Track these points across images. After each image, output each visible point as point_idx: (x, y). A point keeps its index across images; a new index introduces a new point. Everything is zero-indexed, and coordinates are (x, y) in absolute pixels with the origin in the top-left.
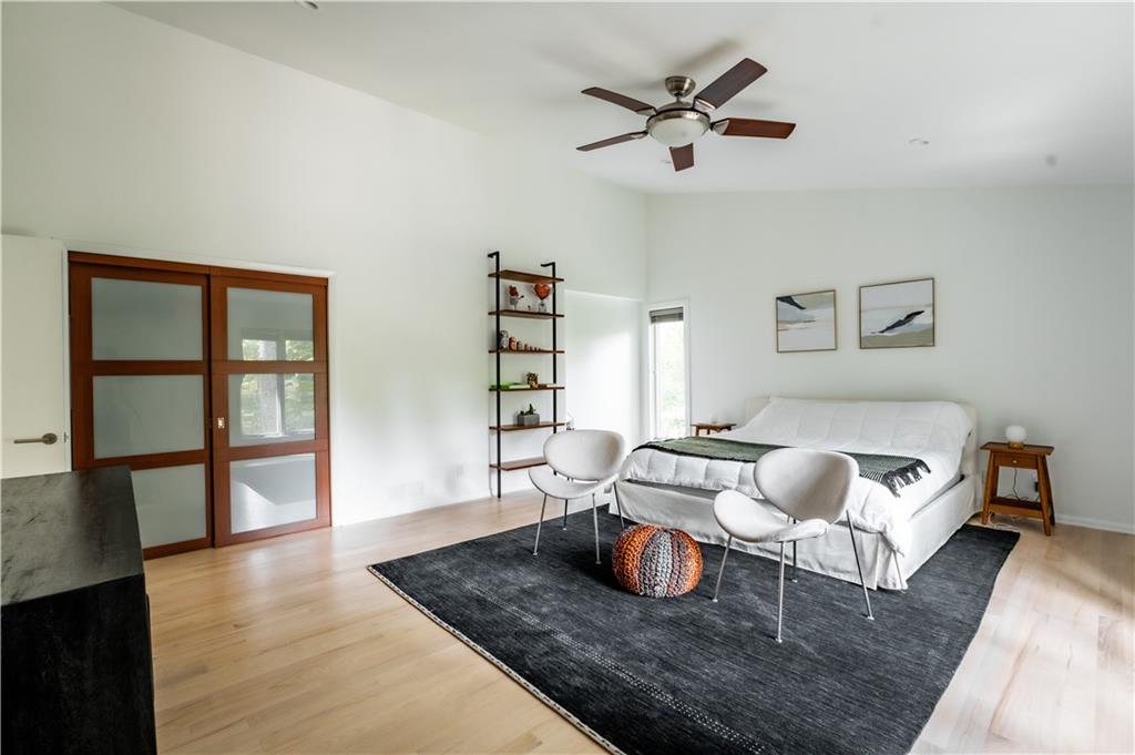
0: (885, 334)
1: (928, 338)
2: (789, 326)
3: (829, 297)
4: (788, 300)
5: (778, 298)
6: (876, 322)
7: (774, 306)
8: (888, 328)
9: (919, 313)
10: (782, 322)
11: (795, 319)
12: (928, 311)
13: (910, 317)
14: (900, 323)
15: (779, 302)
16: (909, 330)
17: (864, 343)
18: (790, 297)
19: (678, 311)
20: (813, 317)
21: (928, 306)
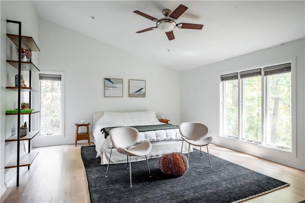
0: (135, 93)
1: (144, 95)
2: (109, 88)
3: (121, 81)
4: (108, 80)
5: (105, 79)
6: (133, 90)
7: (104, 81)
8: (136, 92)
9: (142, 89)
10: (106, 87)
11: (111, 86)
12: (144, 88)
13: (141, 89)
14: (138, 91)
15: (105, 80)
16: (140, 93)
17: (130, 95)
18: (109, 79)
19: (59, 76)
20: (116, 86)
21: (144, 87)
